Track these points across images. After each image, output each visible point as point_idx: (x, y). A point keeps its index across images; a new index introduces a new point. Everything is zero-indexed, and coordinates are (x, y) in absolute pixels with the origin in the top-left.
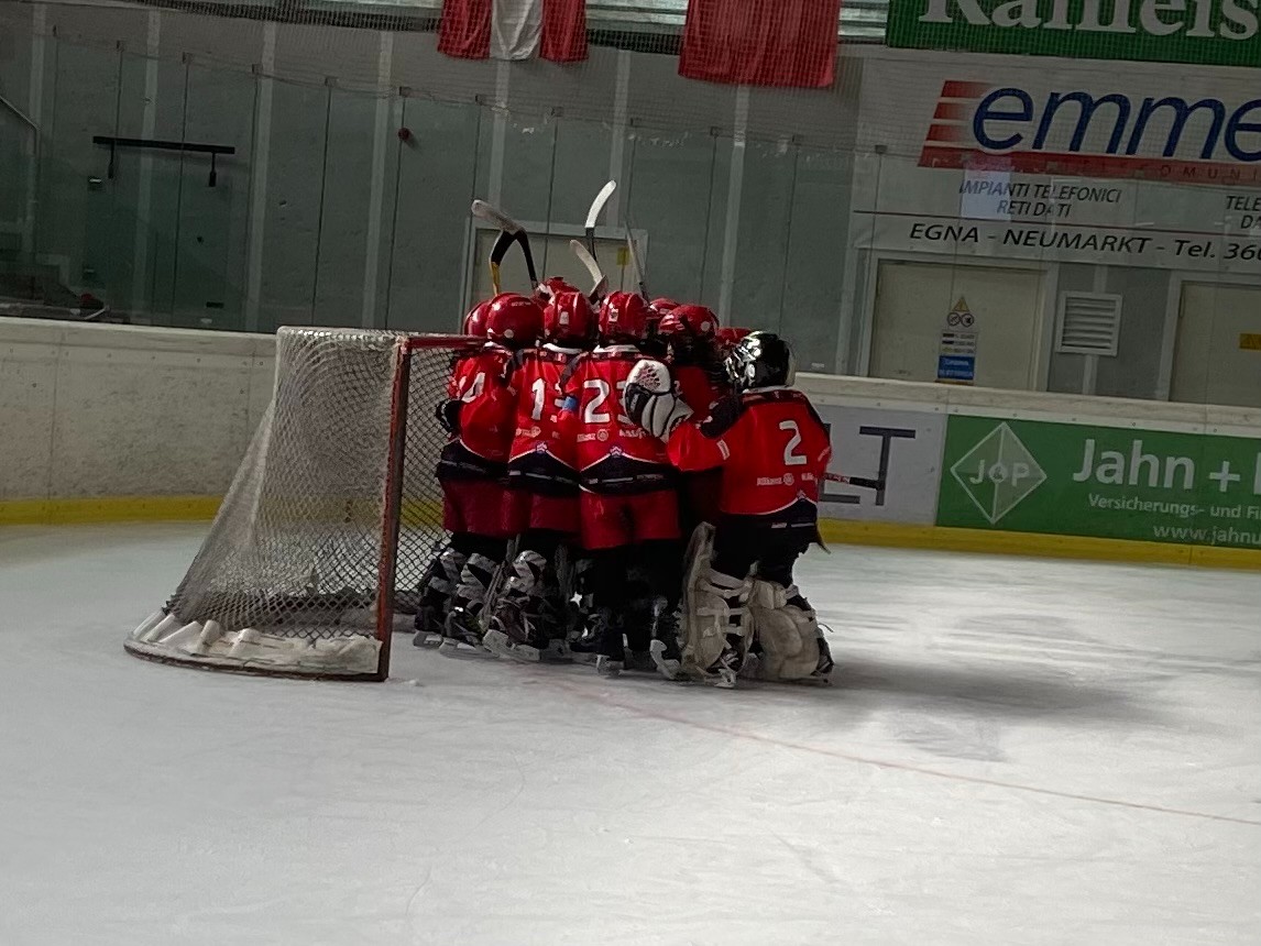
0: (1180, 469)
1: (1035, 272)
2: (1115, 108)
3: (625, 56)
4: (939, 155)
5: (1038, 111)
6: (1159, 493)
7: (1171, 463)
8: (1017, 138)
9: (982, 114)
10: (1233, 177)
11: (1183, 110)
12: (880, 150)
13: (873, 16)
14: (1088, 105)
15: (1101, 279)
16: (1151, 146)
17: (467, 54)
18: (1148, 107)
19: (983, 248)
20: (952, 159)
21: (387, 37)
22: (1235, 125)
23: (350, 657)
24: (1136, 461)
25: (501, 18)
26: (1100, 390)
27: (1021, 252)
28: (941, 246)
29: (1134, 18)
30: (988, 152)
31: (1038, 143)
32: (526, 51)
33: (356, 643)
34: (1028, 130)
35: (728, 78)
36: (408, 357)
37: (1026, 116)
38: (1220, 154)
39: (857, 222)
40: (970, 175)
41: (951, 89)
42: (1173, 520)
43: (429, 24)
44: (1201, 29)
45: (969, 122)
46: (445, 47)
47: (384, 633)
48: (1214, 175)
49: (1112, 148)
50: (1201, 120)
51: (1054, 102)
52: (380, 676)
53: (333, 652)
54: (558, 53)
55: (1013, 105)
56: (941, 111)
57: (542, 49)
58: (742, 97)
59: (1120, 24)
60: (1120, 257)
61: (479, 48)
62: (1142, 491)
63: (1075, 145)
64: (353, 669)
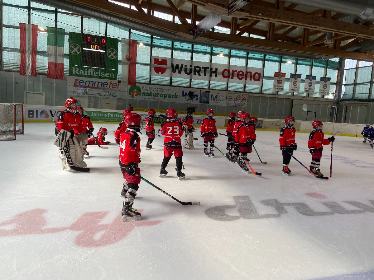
0: (101, 115)
1: (86, 97)
2: (92, 82)
3: (41, 76)
4: (75, 86)
5: (85, 82)
6: (99, 117)
7: (100, 114)
8: (83, 85)
9: (79, 82)
10: (104, 89)
11: (99, 83)
12: (69, 85)
13: (67, 73)
14: (90, 82)
15: (92, 98)
16: (96, 86)
17: (23, 75)
18: (95, 82)
19: (81, 95)
20: (77, 86)
21: (14, 73)
22: (103, 84)
23: (12, 138)
24: (97, 114)
25: (27, 71)
26: (93, 108)
27: (84, 95)
28: (77, 95)
29: (93, 74)
30: (80, 86)
31: (85, 85)
32: (30, 75)
33: (12, 136)
34: (84, 84)
35: (53, 78)
36: (15, 107)
37: (84, 83)
38: (102, 87)
39: (67, 92)
40: (79, 88)
41: (76, 80)
42: (100, 119)
43: (18, 72)
44: (100, 76)
45: (78, 83)
46: (20, 74)
47: (15, 135)
48: (102, 89)
49: (92, 85)
50: (100, 84)
51: (86, 82)
52: (15, 139)
53: (9, 138)
54: (33, 75)
55: (82, 82)
56: (75, 82)
57: (32, 75)
58: (54, 80)
59: (92, 75)
60: (94, 96)
61: (24, 74)
62: (98, 117)
63: (89, 85)
64: (12, 139)
